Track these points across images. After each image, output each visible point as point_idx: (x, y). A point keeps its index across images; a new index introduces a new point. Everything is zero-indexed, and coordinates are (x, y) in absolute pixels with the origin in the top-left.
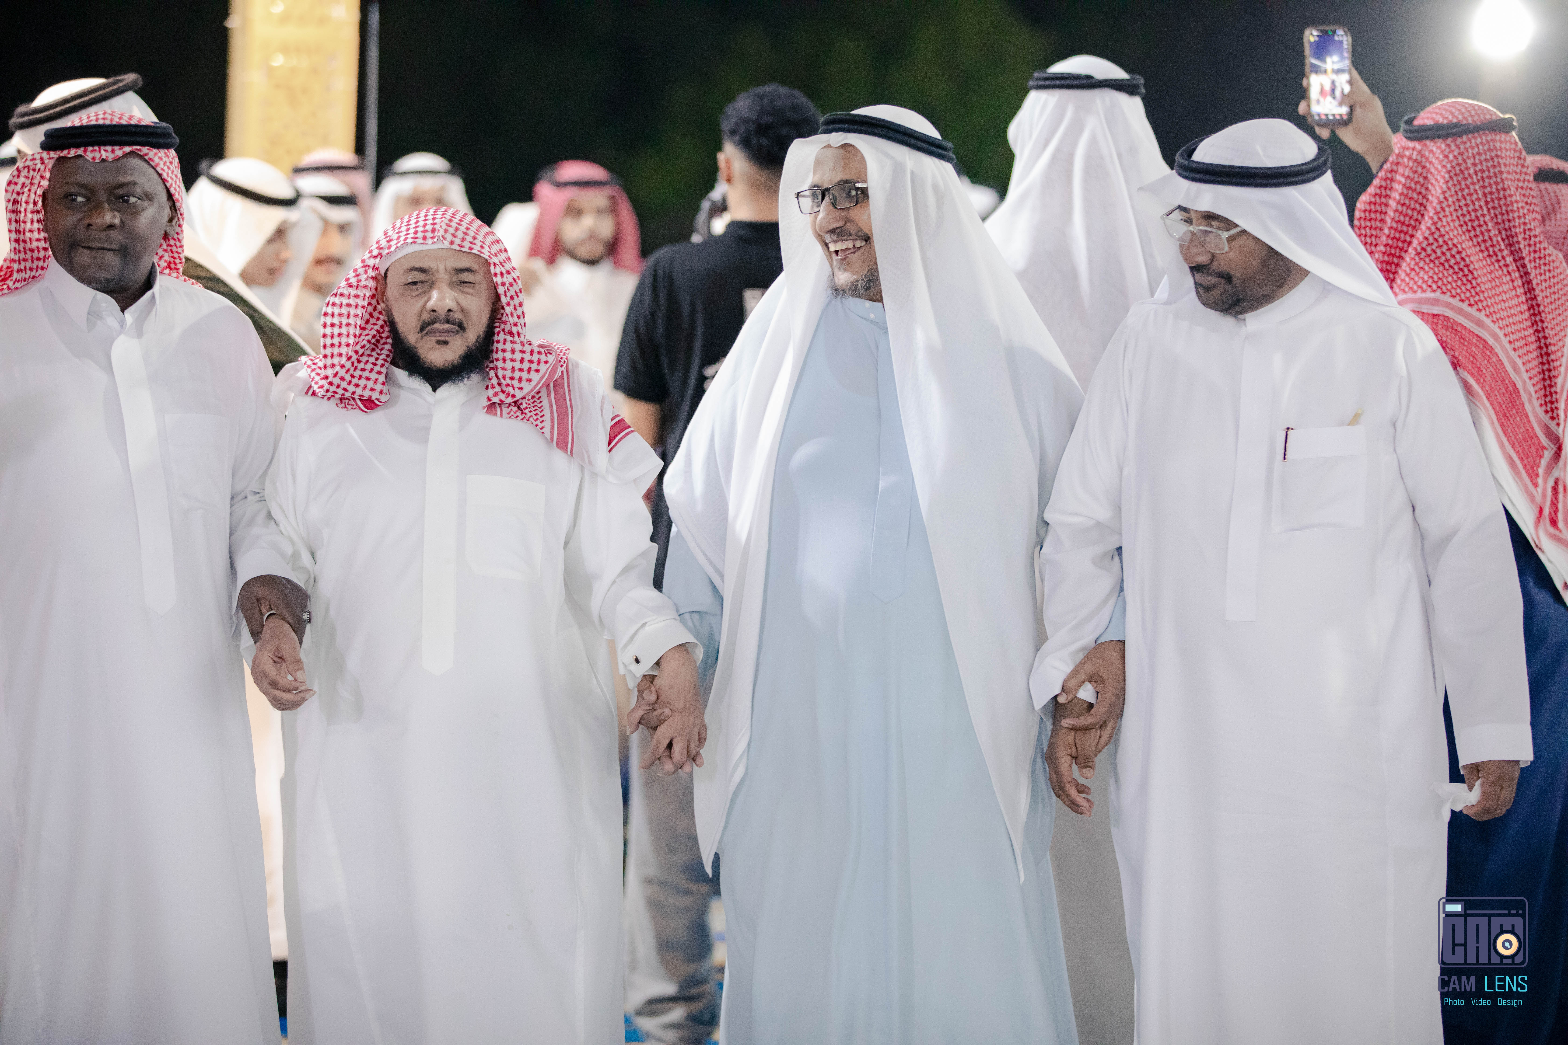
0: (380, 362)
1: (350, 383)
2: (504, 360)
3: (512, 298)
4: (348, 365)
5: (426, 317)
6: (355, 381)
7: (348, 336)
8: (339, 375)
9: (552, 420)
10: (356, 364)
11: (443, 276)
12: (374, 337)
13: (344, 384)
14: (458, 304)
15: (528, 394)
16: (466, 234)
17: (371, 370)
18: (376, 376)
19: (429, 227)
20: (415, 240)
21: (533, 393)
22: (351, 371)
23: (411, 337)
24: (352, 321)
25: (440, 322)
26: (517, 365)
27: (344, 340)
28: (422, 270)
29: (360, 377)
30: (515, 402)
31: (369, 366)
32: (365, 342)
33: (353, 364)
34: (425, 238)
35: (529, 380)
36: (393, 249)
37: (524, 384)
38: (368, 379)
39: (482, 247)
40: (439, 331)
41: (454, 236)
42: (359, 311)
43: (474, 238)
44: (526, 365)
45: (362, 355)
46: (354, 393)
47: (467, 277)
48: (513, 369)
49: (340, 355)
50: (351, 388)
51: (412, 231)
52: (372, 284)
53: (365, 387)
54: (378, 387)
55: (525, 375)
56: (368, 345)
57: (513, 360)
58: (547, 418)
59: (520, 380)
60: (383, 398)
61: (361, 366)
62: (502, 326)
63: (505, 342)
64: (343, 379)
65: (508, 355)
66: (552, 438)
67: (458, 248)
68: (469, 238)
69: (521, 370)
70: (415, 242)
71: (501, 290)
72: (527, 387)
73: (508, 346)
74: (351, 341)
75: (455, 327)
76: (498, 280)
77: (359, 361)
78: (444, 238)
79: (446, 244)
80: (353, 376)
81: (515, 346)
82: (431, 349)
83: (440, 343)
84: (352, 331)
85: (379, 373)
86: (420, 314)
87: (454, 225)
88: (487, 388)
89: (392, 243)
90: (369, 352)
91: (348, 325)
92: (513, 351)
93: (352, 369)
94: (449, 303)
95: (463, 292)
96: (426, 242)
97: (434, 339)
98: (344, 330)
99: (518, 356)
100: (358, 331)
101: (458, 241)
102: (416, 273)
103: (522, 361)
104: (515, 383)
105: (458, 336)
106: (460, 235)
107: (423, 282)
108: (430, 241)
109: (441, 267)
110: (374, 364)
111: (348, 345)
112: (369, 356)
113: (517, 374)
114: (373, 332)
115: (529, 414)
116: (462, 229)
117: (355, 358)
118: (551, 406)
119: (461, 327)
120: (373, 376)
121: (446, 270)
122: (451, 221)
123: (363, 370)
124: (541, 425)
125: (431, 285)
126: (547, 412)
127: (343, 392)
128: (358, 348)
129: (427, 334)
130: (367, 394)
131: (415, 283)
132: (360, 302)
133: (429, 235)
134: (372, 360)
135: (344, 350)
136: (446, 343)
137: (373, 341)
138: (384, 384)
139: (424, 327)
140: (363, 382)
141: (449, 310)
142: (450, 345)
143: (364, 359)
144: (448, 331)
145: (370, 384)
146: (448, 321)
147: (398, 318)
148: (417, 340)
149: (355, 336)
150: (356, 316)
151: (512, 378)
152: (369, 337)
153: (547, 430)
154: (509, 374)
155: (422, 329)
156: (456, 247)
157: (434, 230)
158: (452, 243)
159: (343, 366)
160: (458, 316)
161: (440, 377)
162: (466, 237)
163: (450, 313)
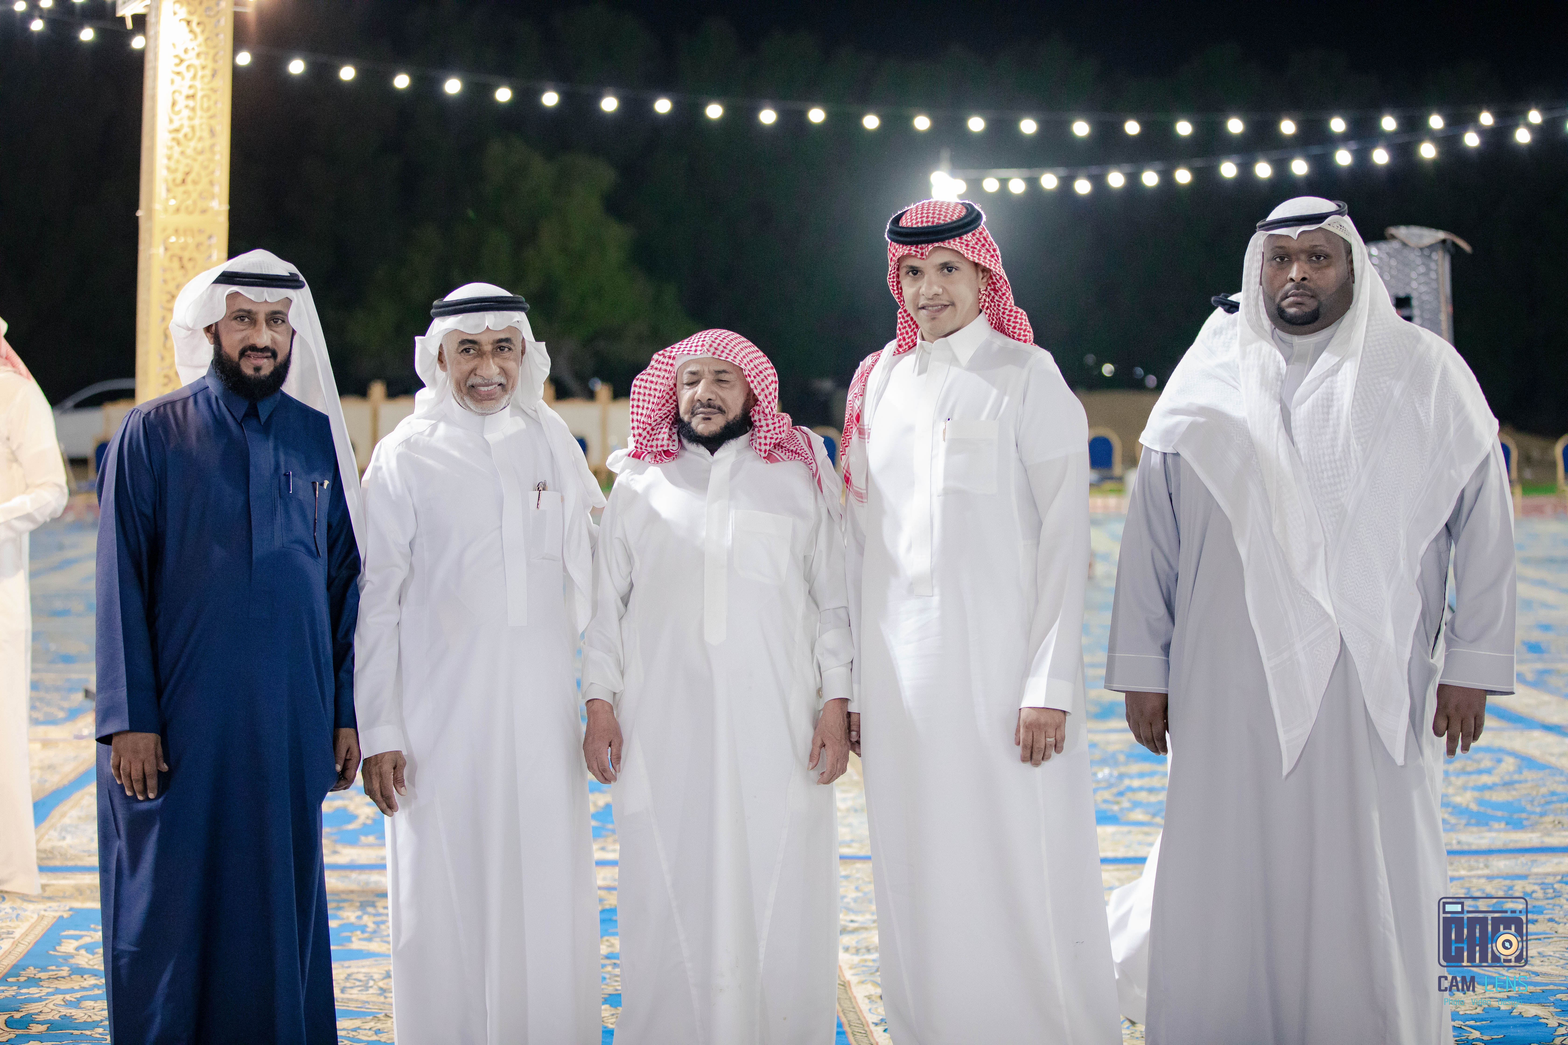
5: (695, 403)
11: (707, 376)
14: (717, 394)
16: (725, 348)
19: (700, 343)
20: (690, 352)
22: (648, 437)
23: (687, 415)
25: (704, 407)
28: (693, 372)
33: (648, 432)
34: (696, 351)
39: (736, 357)
41: (716, 349)
43: (731, 351)
47: (726, 377)
51: (689, 346)
63: (761, 419)
67: (717, 357)
71: (752, 386)
75: (715, 410)
76: (748, 379)
78: (709, 351)
79: (710, 354)
82: (699, 424)
83: (704, 420)
86: (693, 401)
87: (718, 341)
94: (711, 395)
95: (721, 387)
97: (700, 417)
101: (718, 352)
102: (690, 374)
105: (718, 416)
106: (722, 347)
107: (694, 380)
108: (698, 353)
109: (706, 369)
114: (667, 410)
116: (723, 344)
119: (721, 410)
121: (709, 372)
122: (715, 339)
125: (698, 382)
129: (696, 414)
133: (699, 348)
136: (709, 419)
138: (678, 444)
139: (694, 410)
141: (710, 399)
142: (712, 421)
144: (711, 413)
146: (709, 406)
148: (690, 417)
155: (692, 410)
156: (716, 356)
157: (703, 345)
158: (714, 353)
160: (718, 403)
161: (713, 443)
162: (725, 350)
163: (712, 401)
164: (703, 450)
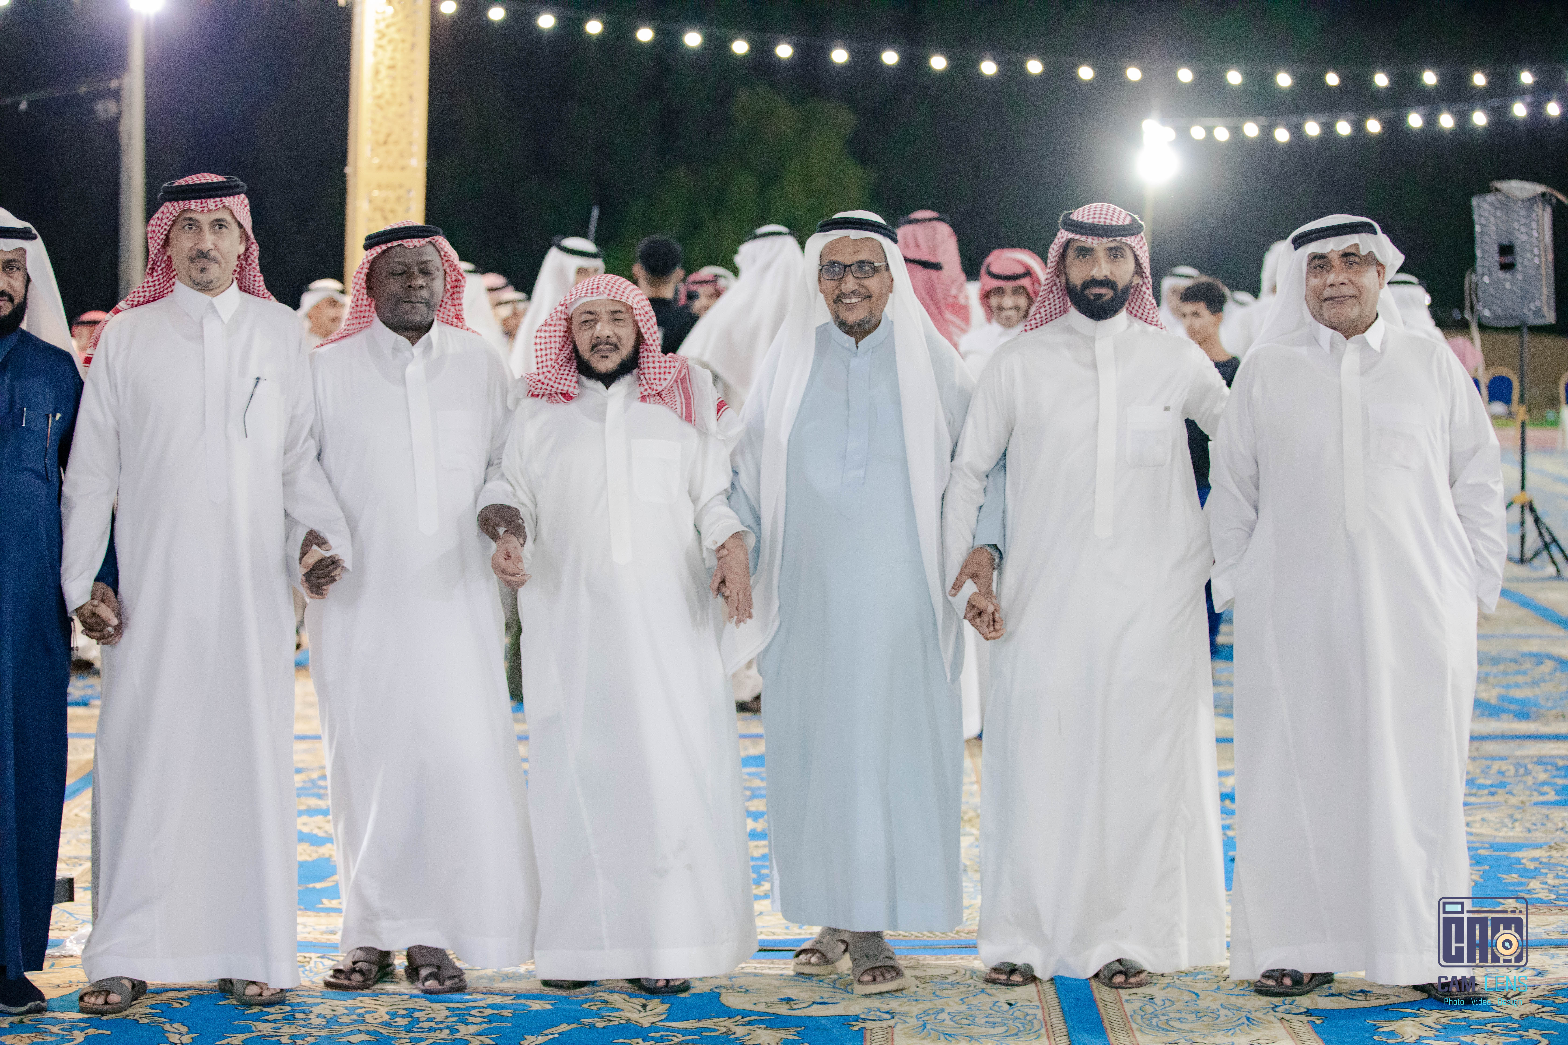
0: (573, 370)
1: (555, 382)
2: (649, 368)
3: (649, 329)
4: (553, 371)
5: (594, 342)
6: (558, 381)
7: (551, 354)
8: (548, 377)
9: (682, 403)
10: (558, 371)
11: (605, 317)
12: (568, 354)
13: (551, 383)
14: (614, 333)
15: (665, 388)
16: (618, 289)
17: (568, 375)
18: (571, 378)
19: (595, 286)
20: (587, 294)
21: (668, 387)
23: (586, 353)
24: (553, 345)
25: (602, 344)
26: (657, 370)
27: (549, 357)
28: (591, 313)
29: (561, 379)
30: (658, 393)
31: (566, 372)
32: (563, 358)
33: (556, 371)
34: (592, 293)
35: (665, 379)
36: (572, 300)
37: (662, 382)
38: (566, 379)
39: (628, 298)
40: (603, 350)
41: (610, 291)
42: (557, 339)
43: (623, 292)
44: (662, 370)
45: (561, 366)
46: (557, 388)
47: (619, 316)
48: (655, 373)
49: (547, 366)
50: (556, 385)
51: (585, 289)
52: (563, 322)
53: (564, 384)
54: (573, 384)
55: (662, 376)
56: (565, 360)
57: (654, 368)
58: (678, 402)
59: (660, 380)
60: (576, 392)
61: (562, 372)
62: (645, 347)
63: (648, 357)
64: (550, 380)
65: (651, 365)
66: (682, 414)
67: (612, 298)
68: (620, 292)
69: (660, 373)
70: (586, 296)
71: (640, 324)
72: (664, 384)
73: (651, 359)
74: (554, 357)
75: (613, 347)
76: (638, 318)
77: (560, 370)
78: (604, 293)
79: (605, 296)
80: (556, 378)
81: (655, 359)
82: (598, 362)
83: (603, 357)
84: (553, 351)
85: (573, 376)
86: (591, 339)
87: (611, 284)
88: (640, 385)
89: (573, 297)
90: (566, 364)
91: (551, 348)
92: (654, 362)
93: (556, 374)
94: (608, 332)
95: (617, 326)
96: (593, 295)
97: (599, 355)
98: (548, 352)
99: (657, 365)
100: (557, 351)
101: (612, 294)
102: (587, 315)
103: (660, 367)
104: (657, 382)
105: (615, 353)
106: (614, 290)
107: (592, 321)
108: (595, 294)
109: (603, 310)
110: (570, 371)
111: (551, 360)
112: (566, 366)
113: (658, 376)
114: (567, 352)
115: (667, 401)
116: (616, 286)
117: (557, 367)
118: (680, 395)
119: (617, 347)
120: (569, 378)
121: (606, 312)
122: (609, 282)
123: (563, 374)
124: (675, 407)
125: (596, 321)
126: (678, 398)
127: (550, 388)
128: (559, 361)
129: (596, 352)
130: (566, 388)
131: (587, 321)
132: (557, 334)
133: (595, 291)
134: (568, 368)
135: (549, 363)
136: (607, 357)
137: (568, 357)
138: (576, 382)
139: (593, 347)
140: (563, 381)
141: (608, 337)
142: (610, 358)
143: (563, 368)
144: (608, 350)
145: (568, 383)
146: (607, 344)
147: (578, 343)
148: (590, 356)
149: (556, 354)
150: (555, 342)
151: (655, 379)
152: (565, 355)
153: (679, 410)
154: (652, 376)
155: (593, 349)
156: (611, 298)
157: (598, 288)
158: (609, 295)
159: (549, 372)
160: (614, 340)
161: (608, 379)
162: (618, 291)
163: (609, 339)
164: (600, 386)
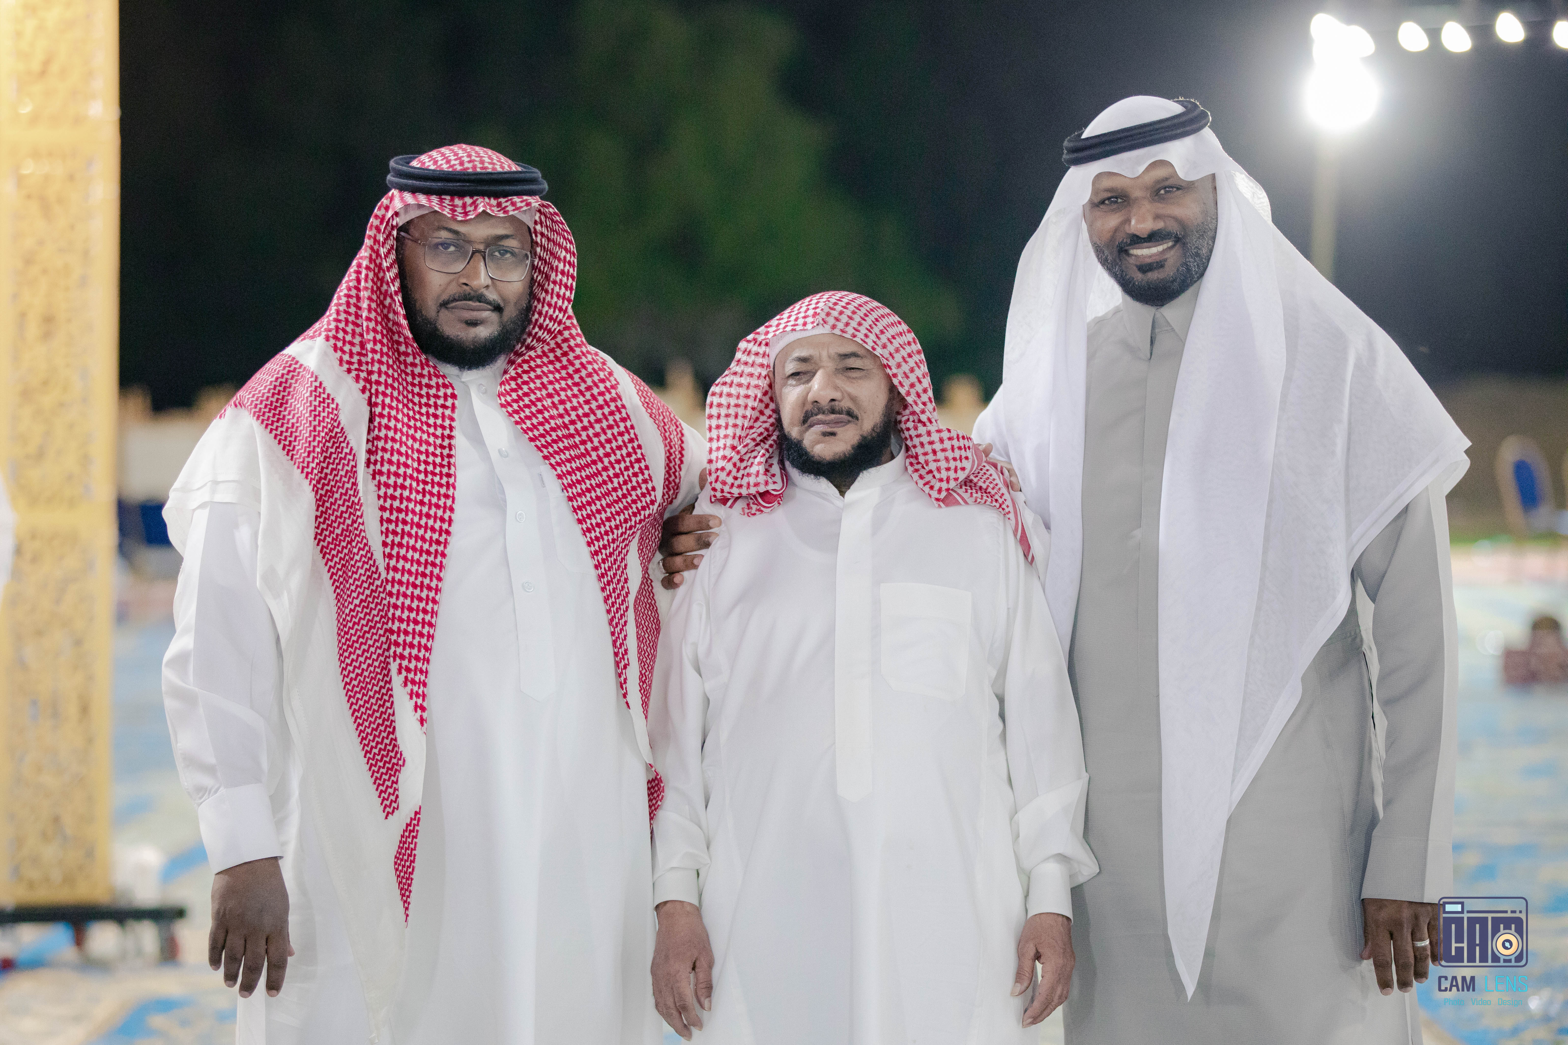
5: (809, 407)
10: (738, 464)
11: (825, 363)
14: (843, 391)
16: (852, 316)
19: (811, 312)
20: (795, 328)
22: (734, 473)
23: (795, 429)
25: (824, 413)
28: (804, 360)
33: (735, 465)
34: (805, 324)
39: (869, 331)
40: (825, 422)
41: (836, 321)
43: (862, 320)
47: (852, 363)
51: (792, 319)
67: (839, 335)
68: (853, 323)
70: (794, 330)
75: (842, 418)
77: (748, 455)
78: (826, 324)
79: (829, 329)
80: (736, 478)
82: (817, 441)
83: (825, 434)
86: (804, 404)
87: (836, 311)
93: (734, 470)
94: (832, 392)
95: (848, 379)
96: (805, 328)
97: (818, 430)
101: (841, 326)
102: (799, 363)
105: (850, 426)
106: (844, 318)
107: (804, 372)
108: (809, 326)
109: (824, 354)
116: (849, 313)
119: (850, 418)
121: (829, 357)
122: (836, 304)
125: (813, 375)
129: (810, 425)
131: (798, 374)
132: (750, 402)
133: (810, 321)
136: (833, 433)
139: (808, 417)
141: (833, 399)
142: (839, 436)
144: (834, 422)
146: (833, 411)
148: (801, 432)
155: (805, 421)
156: (837, 334)
157: (816, 314)
158: (834, 327)
160: (845, 405)
161: (842, 473)
162: (850, 321)
163: (836, 403)
164: (826, 487)
